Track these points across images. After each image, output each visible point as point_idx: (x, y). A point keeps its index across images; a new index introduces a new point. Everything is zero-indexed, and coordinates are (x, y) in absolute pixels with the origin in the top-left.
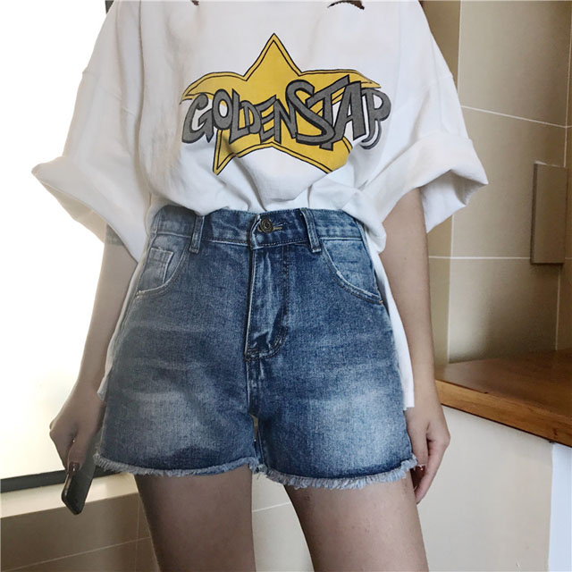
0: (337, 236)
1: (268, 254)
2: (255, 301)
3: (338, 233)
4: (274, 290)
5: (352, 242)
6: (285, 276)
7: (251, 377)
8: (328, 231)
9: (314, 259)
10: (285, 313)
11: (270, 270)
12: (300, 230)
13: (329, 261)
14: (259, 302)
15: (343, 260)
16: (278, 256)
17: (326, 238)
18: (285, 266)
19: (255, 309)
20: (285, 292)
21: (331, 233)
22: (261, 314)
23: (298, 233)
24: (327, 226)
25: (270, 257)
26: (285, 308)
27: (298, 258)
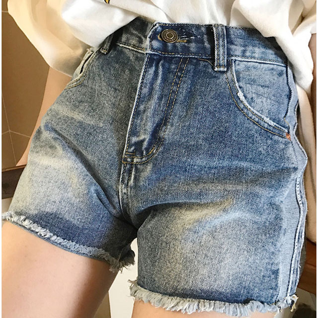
0: (254, 58)
1: (162, 62)
2: (138, 106)
3: (257, 55)
4: (160, 99)
5: (272, 66)
6: (175, 88)
7: (123, 181)
8: (244, 52)
9: (215, 77)
10: (165, 124)
11: (160, 78)
12: (207, 45)
13: (233, 81)
14: (142, 107)
15: (252, 82)
16: (173, 67)
17: (240, 59)
18: (179, 77)
19: (137, 113)
20: (171, 104)
21: (248, 54)
22: (142, 119)
23: (204, 48)
24: (245, 46)
25: (163, 66)
26: (166, 119)
27: (196, 72)
